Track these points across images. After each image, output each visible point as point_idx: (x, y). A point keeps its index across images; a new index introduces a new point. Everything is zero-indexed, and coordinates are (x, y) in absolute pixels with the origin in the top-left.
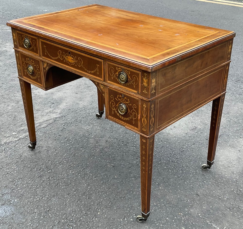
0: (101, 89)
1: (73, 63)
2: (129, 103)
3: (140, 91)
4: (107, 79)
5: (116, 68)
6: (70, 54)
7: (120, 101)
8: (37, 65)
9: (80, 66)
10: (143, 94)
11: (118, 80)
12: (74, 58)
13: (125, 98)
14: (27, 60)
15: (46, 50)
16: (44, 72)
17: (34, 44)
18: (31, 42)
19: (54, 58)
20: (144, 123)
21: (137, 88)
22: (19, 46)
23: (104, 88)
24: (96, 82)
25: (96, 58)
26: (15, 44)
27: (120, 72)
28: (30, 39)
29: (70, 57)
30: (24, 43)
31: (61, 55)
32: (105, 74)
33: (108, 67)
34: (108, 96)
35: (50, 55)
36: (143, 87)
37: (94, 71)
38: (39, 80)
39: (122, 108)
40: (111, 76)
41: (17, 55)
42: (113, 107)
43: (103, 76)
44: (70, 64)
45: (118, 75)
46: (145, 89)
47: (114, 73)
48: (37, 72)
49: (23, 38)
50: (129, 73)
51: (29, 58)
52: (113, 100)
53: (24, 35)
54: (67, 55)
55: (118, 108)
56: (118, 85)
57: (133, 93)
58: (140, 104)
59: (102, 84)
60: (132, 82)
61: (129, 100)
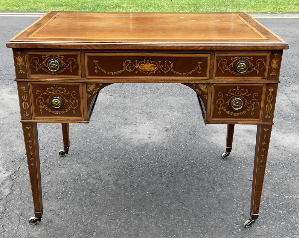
0: (201, 91)
1: (153, 71)
2: (247, 94)
3: (266, 75)
4: (214, 75)
5: (231, 59)
6: (148, 61)
7: (233, 95)
8: (74, 92)
9: (167, 71)
10: (269, 78)
11: (232, 72)
12: (157, 63)
13: (241, 90)
14: (47, 91)
15: (97, 66)
16: (88, 98)
17: (70, 64)
18: (62, 62)
19: (113, 73)
20: (267, 109)
21: (262, 73)
22: (32, 74)
23: (206, 88)
24: (194, 84)
25: (198, 55)
26: (21, 73)
27: (237, 62)
28: (62, 59)
29: (148, 65)
30: (49, 66)
31: (130, 65)
32: (211, 70)
33: (218, 61)
34: (213, 95)
35: (105, 72)
36: (270, 70)
37: (193, 71)
38: (74, 112)
39: (237, 103)
40: (221, 69)
41: (24, 88)
42: (220, 106)
43: (208, 73)
44: (148, 74)
45: (232, 66)
46: (274, 71)
47: (227, 65)
48: (71, 102)
49: (44, 59)
50: (251, 59)
51: (53, 86)
52: (222, 97)
53: (45, 55)
54: (143, 63)
55: (229, 105)
56: (233, 77)
57: (255, 80)
58: (264, 90)
59: (204, 84)
60: (255, 68)
61: (247, 90)
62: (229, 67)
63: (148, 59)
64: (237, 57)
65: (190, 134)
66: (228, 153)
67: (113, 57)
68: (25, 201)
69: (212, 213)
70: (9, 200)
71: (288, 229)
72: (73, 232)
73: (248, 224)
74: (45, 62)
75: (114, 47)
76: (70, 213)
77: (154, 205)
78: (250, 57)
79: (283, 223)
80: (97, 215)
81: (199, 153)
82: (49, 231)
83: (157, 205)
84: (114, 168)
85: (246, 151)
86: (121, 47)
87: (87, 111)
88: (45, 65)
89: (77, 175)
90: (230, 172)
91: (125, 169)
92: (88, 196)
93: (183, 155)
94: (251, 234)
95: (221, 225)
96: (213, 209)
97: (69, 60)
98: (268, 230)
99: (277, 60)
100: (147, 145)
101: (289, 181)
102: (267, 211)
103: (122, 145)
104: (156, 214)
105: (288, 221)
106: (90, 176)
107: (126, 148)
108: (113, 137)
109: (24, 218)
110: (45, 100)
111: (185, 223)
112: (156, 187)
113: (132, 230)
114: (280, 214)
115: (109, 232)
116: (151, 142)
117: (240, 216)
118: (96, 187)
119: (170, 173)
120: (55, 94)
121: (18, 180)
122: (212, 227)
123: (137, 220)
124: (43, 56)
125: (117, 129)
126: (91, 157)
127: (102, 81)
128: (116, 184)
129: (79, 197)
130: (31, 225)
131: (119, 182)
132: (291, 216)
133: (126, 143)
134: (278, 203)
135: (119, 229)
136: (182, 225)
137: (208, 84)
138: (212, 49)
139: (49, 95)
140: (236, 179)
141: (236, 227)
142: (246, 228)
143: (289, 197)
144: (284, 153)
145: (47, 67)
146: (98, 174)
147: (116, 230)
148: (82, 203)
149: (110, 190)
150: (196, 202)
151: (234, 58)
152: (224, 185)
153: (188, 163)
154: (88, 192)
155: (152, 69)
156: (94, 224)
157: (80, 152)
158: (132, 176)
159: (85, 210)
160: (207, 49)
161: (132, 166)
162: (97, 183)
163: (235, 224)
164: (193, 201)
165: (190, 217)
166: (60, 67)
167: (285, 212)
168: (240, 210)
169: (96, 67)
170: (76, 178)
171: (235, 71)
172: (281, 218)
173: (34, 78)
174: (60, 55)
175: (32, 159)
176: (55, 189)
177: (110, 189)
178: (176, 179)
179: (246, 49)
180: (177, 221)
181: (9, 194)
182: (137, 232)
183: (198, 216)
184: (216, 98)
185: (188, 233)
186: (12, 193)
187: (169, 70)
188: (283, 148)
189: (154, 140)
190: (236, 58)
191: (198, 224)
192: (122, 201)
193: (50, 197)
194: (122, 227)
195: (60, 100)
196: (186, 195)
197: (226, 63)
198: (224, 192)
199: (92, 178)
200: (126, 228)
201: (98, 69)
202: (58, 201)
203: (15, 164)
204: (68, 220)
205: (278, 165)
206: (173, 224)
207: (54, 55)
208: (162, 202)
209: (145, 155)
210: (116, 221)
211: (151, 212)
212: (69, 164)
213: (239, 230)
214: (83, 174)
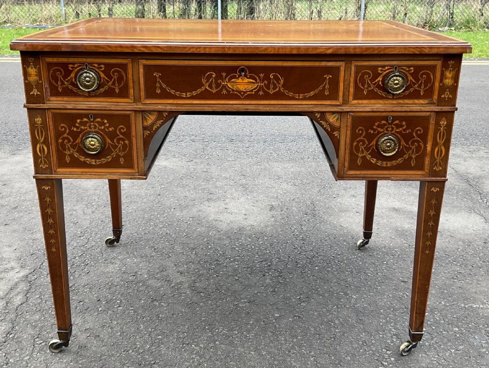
0: (329, 124)
1: (252, 91)
2: (405, 130)
3: (435, 97)
4: (351, 98)
5: (378, 70)
6: (243, 73)
7: (382, 132)
8: (121, 126)
9: (274, 90)
10: (440, 102)
11: (380, 92)
12: (257, 78)
13: (395, 122)
14: (77, 125)
15: (159, 82)
16: (145, 137)
17: (115, 79)
18: (102, 76)
19: (186, 94)
20: (438, 156)
21: (428, 94)
22: (52, 95)
23: (337, 119)
24: (318, 112)
25: (324, 64)
26: (34, 94)
27: (387, 75)
28: (102, 70)
29: (243, 80)
30: (79, 81)
31: (214, 81)
32: (345, 89)
33: (357, 73)
34: (349, 132)
35: (173, 92)
36: (442, 89)
37: (317, 91)
38: (122, 160)
39: (388, 144)
40: (362, 88)
41: (39, 120)
42: (361, 150)
43: (341, 94)
44: (242, 95)
45: (380, 83)
46: (448, 90)
47: (372, 80)
48: (117, 144)
49: (72, 71)
50: (411, 70)
51: (87, 116)
52: (364, 135)
53: (74, 64)
54: (234, 77)
55: (374, 147)
56: (381, 101)
57: (418, 106)
58: (432, 122)
59: (334, 113)
60: (417, 85)
61: (404, 123)
62: (374, 84)
63: (243, 70)
64: (388, 66)
65: (306, 214)
66: (366, 240)
67: (186, 67)
68: (46, 314)
69: (346, 332)
70: (20, 313)
71: (470, 358)
72: (119, 364)
73: (406, 349)
74: (74, 76)
75: (186, 50)
76: (117, 333)
77: (253, 320)
78: (409, 67)
79: (461, 347)
80: (160, 337)
81: (321, 241)
82: (80, 362)
83: (257, 321)
84: (191, 264)
85: (393, 238)
86: (198, 50)
87: (143, 158)
88: (73, 80)
89: (132, 274)
90: (371, 269)
91: (208, 265)
92: (147, 306)
93: (296, 244)
94: (411, 365)
95: (361, 351)
96: (347, 326)
97: (114, 72)
98: (437, 358)
99: (452, 73)
100: (241, 229)
101: (463, 282)
102: (434, 328)
103: (204, 229)
104: (256, 335)
105: (469, 344)
106: (151, 275)
107: (210, 234)
108: (191, 219)
109: (42, 342)
110: (75, 140)
111: (304, 348)
112: (256, 292)
113: (217, 361)
114: (456, 333)
115: (179, 364)
116: (247, 225)
117: (392, 337)
118: (162, 292)
119: (278, 271)
120: (90, 130)
121: (38, 282)
122: (348, 355)
123: (226, 344)
124: (70, 66)
125: (196, 208)
126: (156, 248)
127: (169, 108)
128: (192, 287)
129: (132, 308)
130: (53, 352)
131: (197, 284)
132: (472, 335)
133: (210, 227)
134: (450, 316)
135: (196, 360)
136: (299, 353)
137: (341, 112)
138: (348, 53)
139: (80, 132)
140: (381, 280)
141: (387, 354)
142: (403, 355)
143: (466, 306)
144: (450, 241)
145: (77, 84)
146: (165, 273)
147: (191, 361)
148: (137, 318)
149: (183, 297)
150: (320, 316)
151: (384, 69)
152: (364, 289)
153: (305, 255)
154: (148, 301)
155: (250, 87)
156: (155, 351)
157: (138, 241)
158: (218, 275)
159: (142, 328)
160: (340, 52)
161: (218, 261)
162: (162, 286)
163: (384, 350)
164: (316, 314)
165: (311, 339)
166: (98, 83)
167: (462, 329)
168: (391, 327)
169: (158, 85)
170: (130, 278)
171: (385, 91)
172: (457, 339)
173: (55, 103)
174: (99, 64)
175: (53, 241)
176: (95, 295)
177: (183, 295)
178: (288, 280)
179: (403, 52)
180: (291, 345)
181: (22, 304)
182: (225, 365)
183: (324, 337)
184: (354, 136)
185: (308, 364)
186: (27, 301)
187: (277, 89)
188: (448, 234)
189: (253, 223)
190: (387, 68)
191: (325, 350)
192: (201, 315)
193: (86, 308)
194: (200, 356)
195: (98, 140)
196: (304, 304)
197: (369, 76)
198: (363, 300)
199: (155, 278)
200: (208, 357)
201: (161, 87)
202: (99, 314)
203: (36, 258)
204: (112, 344)
205: (443, 258)
206: (283, 351)
207: (89, 64)
208: (265, 315)
209: (239, 243)
210: (191, 346)
211: (249, 331)
212: (120, 258)
213: (392, 359)
214: (141, 272)
